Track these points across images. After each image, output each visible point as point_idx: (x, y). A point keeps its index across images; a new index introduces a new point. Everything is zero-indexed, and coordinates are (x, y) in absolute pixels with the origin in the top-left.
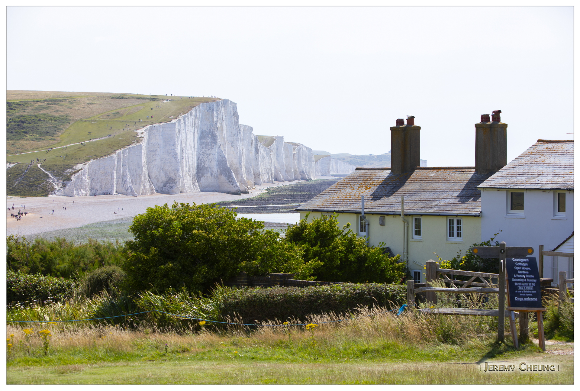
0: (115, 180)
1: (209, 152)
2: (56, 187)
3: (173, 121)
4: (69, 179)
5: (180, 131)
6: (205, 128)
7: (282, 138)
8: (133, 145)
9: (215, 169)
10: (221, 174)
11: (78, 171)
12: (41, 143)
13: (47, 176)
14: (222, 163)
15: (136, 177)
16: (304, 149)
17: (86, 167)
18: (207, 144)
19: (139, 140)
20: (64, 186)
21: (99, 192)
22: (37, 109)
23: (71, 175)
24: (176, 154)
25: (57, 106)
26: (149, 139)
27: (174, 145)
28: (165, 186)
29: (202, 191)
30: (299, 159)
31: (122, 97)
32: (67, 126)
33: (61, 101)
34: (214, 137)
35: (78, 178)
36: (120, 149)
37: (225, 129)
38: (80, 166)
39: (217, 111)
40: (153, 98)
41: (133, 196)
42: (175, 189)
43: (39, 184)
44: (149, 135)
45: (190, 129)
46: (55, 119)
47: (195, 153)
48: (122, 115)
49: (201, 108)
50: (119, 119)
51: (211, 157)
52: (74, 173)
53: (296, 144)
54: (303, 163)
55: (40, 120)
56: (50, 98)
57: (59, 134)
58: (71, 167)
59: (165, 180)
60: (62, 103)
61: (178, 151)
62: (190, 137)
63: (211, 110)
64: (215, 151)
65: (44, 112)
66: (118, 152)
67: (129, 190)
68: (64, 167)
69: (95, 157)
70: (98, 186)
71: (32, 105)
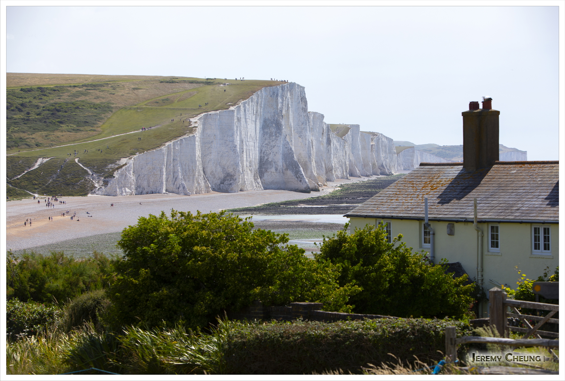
0: (164, 176)
1: (273, 144)
2: (96, 185)
3: (232, 108)
4: (111, 176)
5: (239, 120)
6: (268, 116)
7: (358, 126)
8: (185, 136)
9: (280, 163)
10: (287, 169)
11: (121, 167)
12: (79, 135)
13: (86, 172)
14: (288, 156)
15: (189, 173)
16: (384, 140)
17: (131, 161)
18: (271, 135)
19: (192, 130)
20: (106, 183)
21: (146, 190)
22: (75, 96)
23: (114, 170)
24: (235, 146)
25: (97, 92)
26: (204, 129)
27: (233, 135)
28: (222, 183)
29: (265, 189)
30: (378, 152)
31: (172, 81)
32: (109, 115)
33: (102, 86)
34: (279, 126)
35: (122, 175)
36: (170, 140)
37: (291, 117)
38: (123, 161)
39: (282, 96)
40: (209, 82)
41: (186, 194)
42: (234, 186)
43: (77, 182)
44: (204, 124)
45: (251, 117)
46: (95, 107)
47: (257, 145)
48: (172, 102)
49: (263, 93)
50: (169, 107)
51: (275, 149)
52: (118, 169)
53: (374, 134)
54: (382, 155)
55: (77, 108)
56: (89, 82)
57: (100, 124)
58: (113, 162)
59: (222, 176)
60: (103, 88)
61: (238, 143)
62: (251, 126)
63: (275, 95)
64: (280, 142)
65: (82, 98)
66: (167, 144)
67: (181, 188)
68: (106, 162)
69: (142, 150)
70: (145, 184)
71: (68, 91)
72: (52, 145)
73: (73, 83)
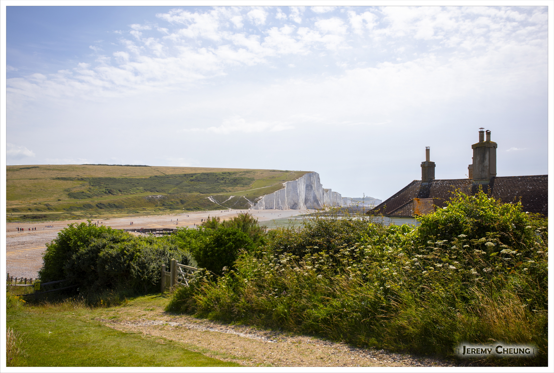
0: (275, 203)
1: (309, 193)
2: (251, 206)
3: (297, 180)
4: (257, 202)
5: (299, 184)
6: (308, 183)
7: (331, 189)
8: (282, 189)
9: (312, 200)
10: (314, 202)
11: (260, 199)
12: (244, 188)
13: (248, 201)
14: (315, 198)
15: (283, 202)
16: (338, 194)
17: (264, 197)
18: (309, 190)
19: (284, 187)
20: (255, 205)
21: (268, 208)
22: (241, 175)
23: (257, 201)
24: (298, 193)
25: (249, 174)
26: (287, 187)
27: (297, 189)
28: (293, 206)
29: (307, 209)
30: (336, 198)
31: (274, 171)
32: (254, 181)
33: (250, 172)
34: (312, 187)
35: (260, 202)
36: (277, 190)
37: (315, 184)
38: (261, 197)
39: (313, 176)
40: (287, 171)
41: (282, 210)
42: (297, 207)
43: (244, 204)
44: (287, 185)
45: (303, 183)
46: (249, 179)
47: (304, 193)
48: (275, 178)
49: (306, 175)
50: (274, 179)
51: (310, 195)
52: (259, 200)
53: (335, 192)
54: (338, 200)
55: (243, 179)
56: (245, 171)
57: (251, 185)
58: (257, 198)
59: (293, 204)
60: (250, 173)
61: (298, 192)
62: (303, 187)
63: (310, 176)
64: (312, 193)
65: (244, 176)
66: (276, 192)
67: (280, 207)
68: (254, 198)
69: (267, 194)
70: (268, 206)
71: (238, 174)
72: (235, 192)
73: (240, 171)
